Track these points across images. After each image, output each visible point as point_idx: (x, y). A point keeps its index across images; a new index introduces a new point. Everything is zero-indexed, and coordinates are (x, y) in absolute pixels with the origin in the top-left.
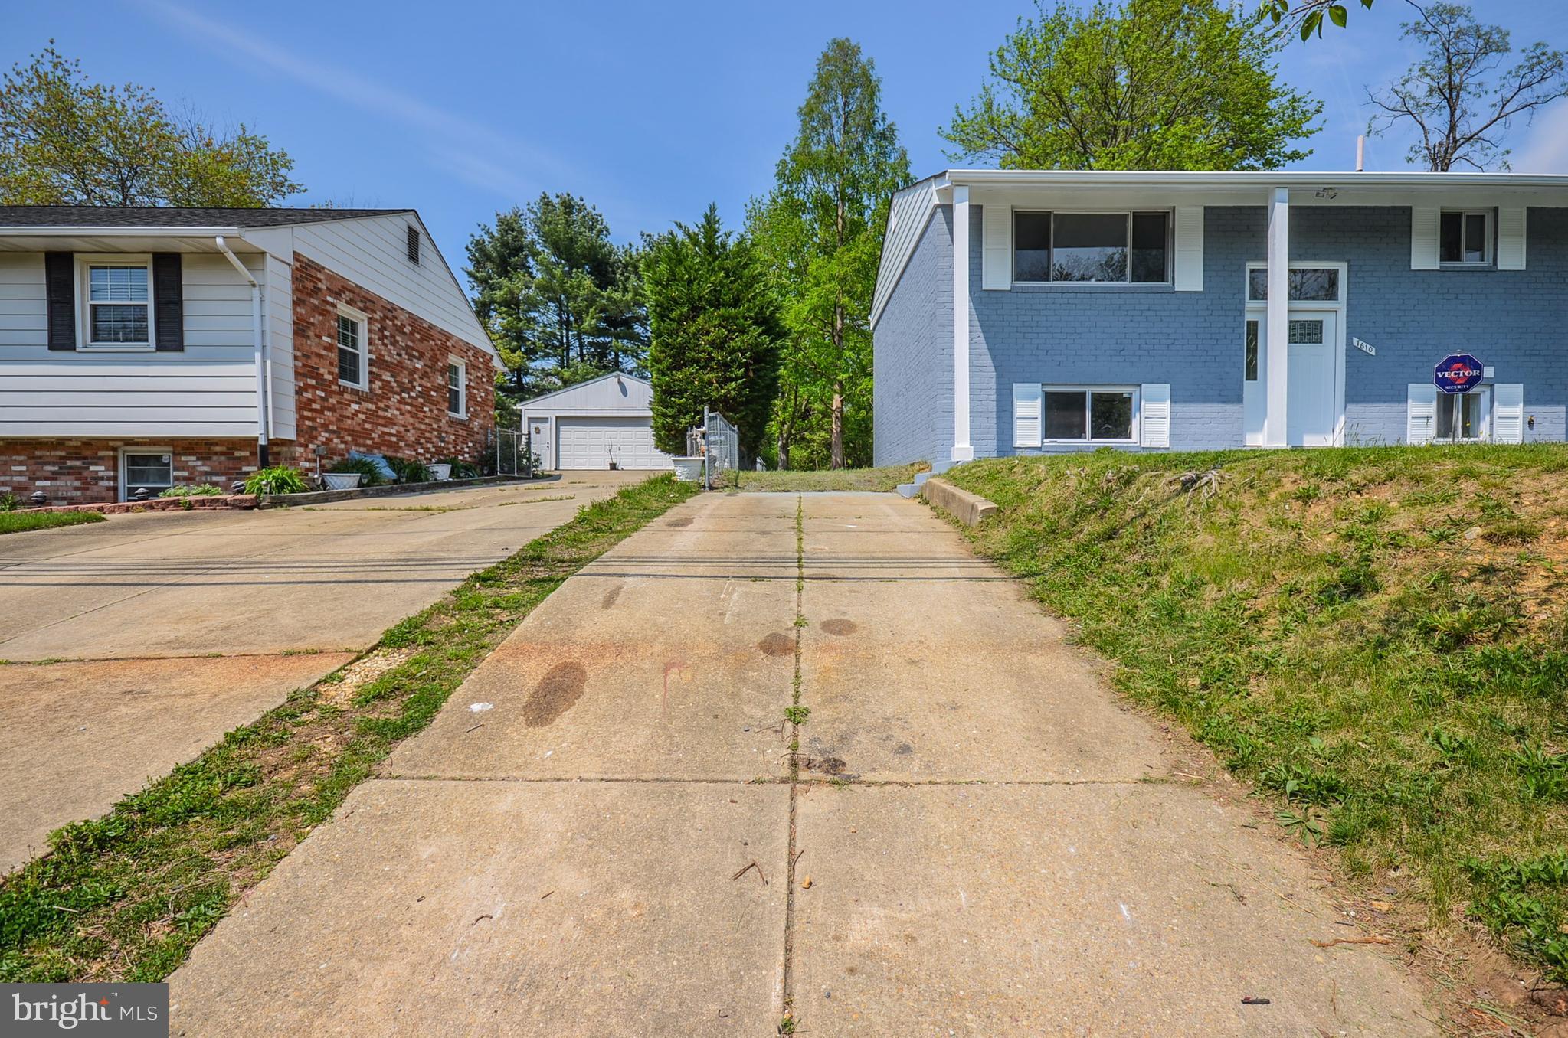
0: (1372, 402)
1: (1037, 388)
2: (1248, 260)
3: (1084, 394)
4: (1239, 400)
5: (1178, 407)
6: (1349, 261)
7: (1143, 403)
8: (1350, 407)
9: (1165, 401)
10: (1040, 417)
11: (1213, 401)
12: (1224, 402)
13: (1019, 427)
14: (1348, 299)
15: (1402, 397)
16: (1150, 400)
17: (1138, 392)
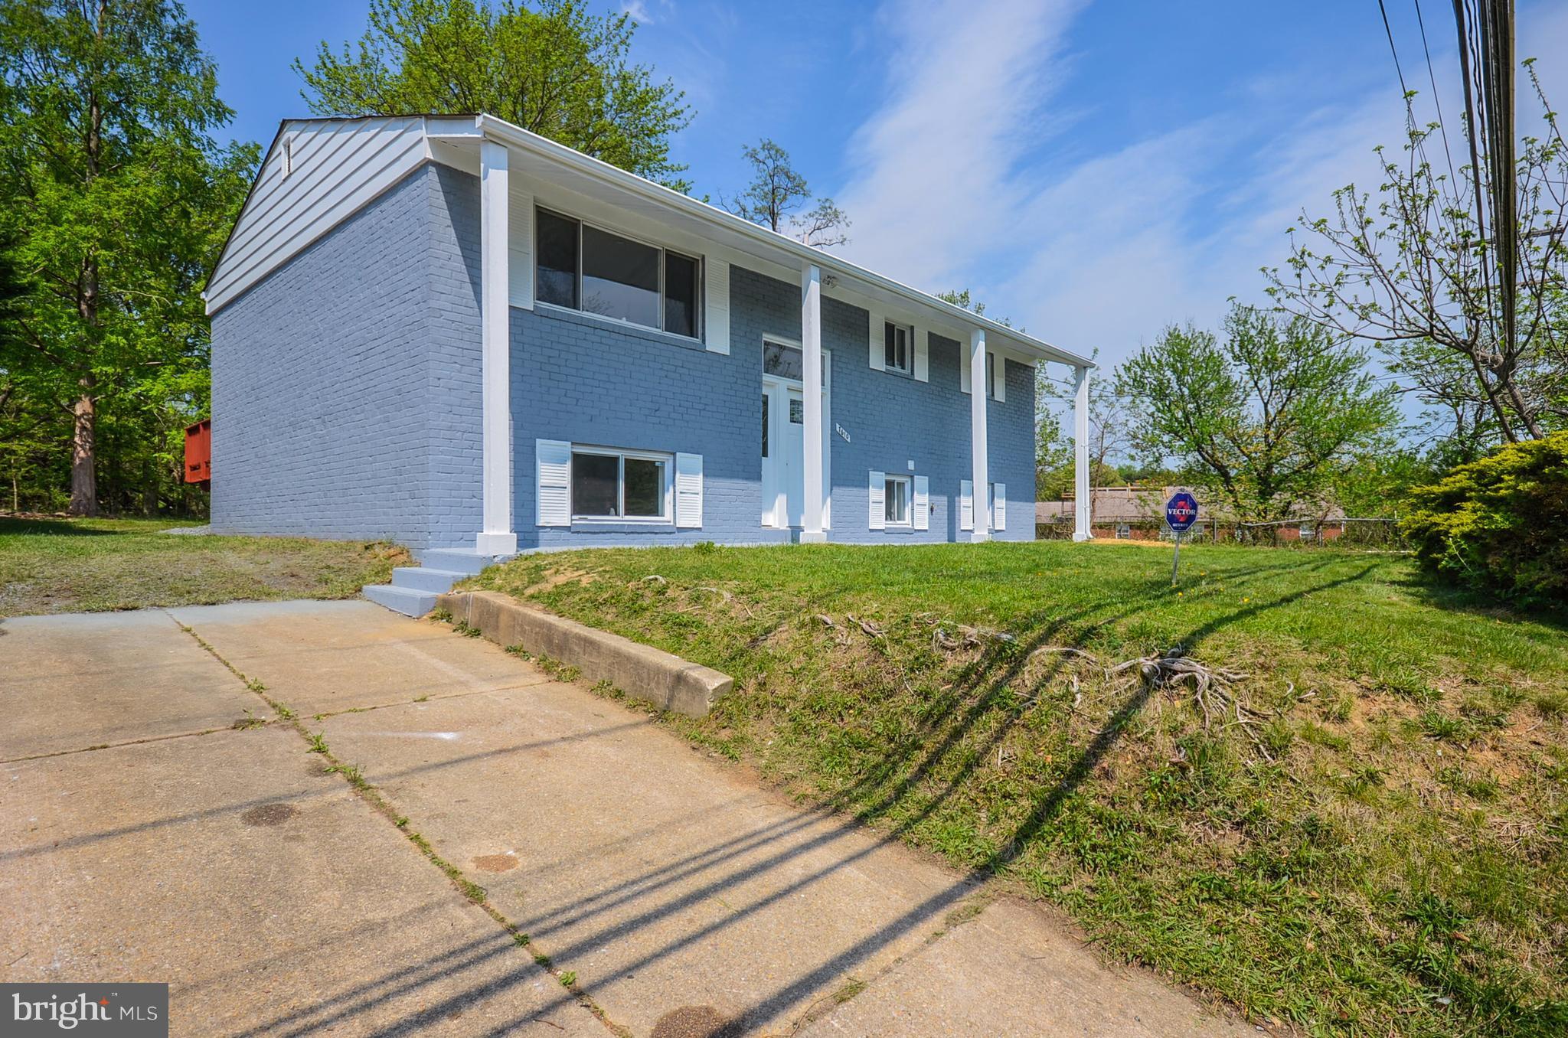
0: (848, 486)
1: (566, 448)
2: (766, 331)
3: (616, 459)
4: (758, 477)
5: (711, 482)
6: (832, 350)
7: (678, 475)
8: (835, 490)
9: (697, 474)
10: (569, 486)
11: (738, 477)
12: (747, 479)
13: (543, 497)
14: (832, 387)
15: (864, 484)
16: (684, 472)
17: (671, 462)
